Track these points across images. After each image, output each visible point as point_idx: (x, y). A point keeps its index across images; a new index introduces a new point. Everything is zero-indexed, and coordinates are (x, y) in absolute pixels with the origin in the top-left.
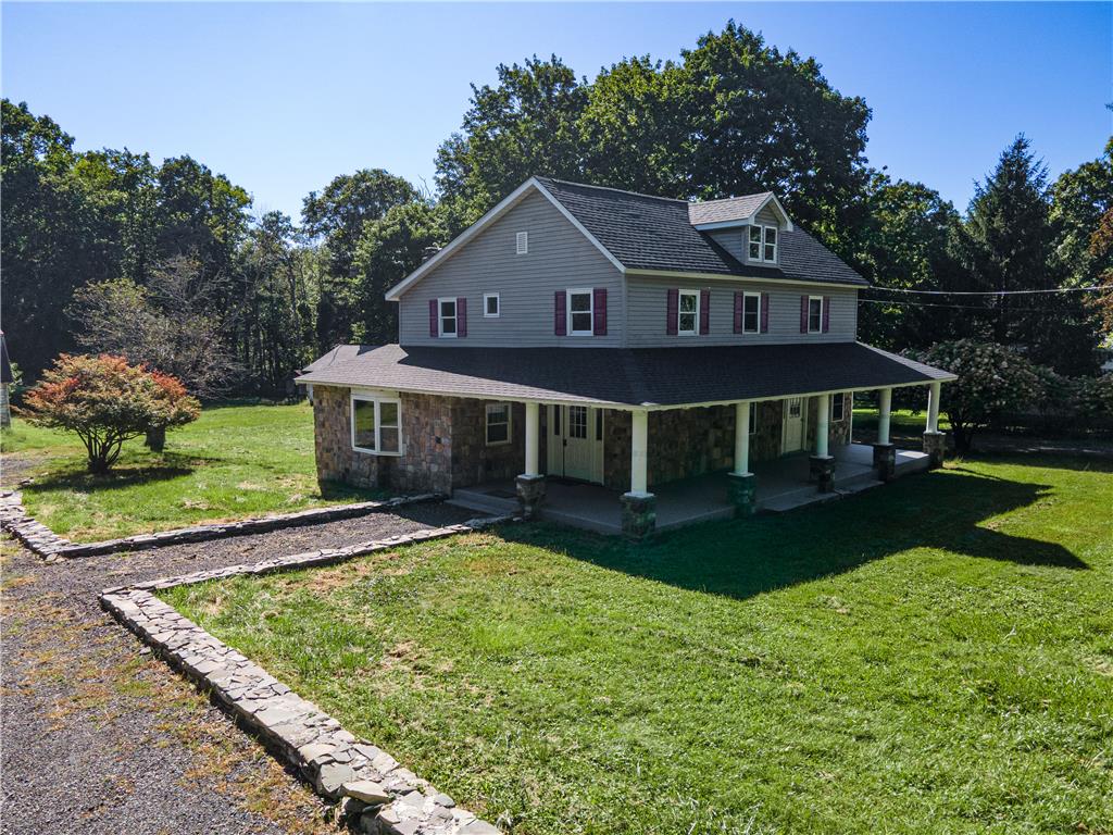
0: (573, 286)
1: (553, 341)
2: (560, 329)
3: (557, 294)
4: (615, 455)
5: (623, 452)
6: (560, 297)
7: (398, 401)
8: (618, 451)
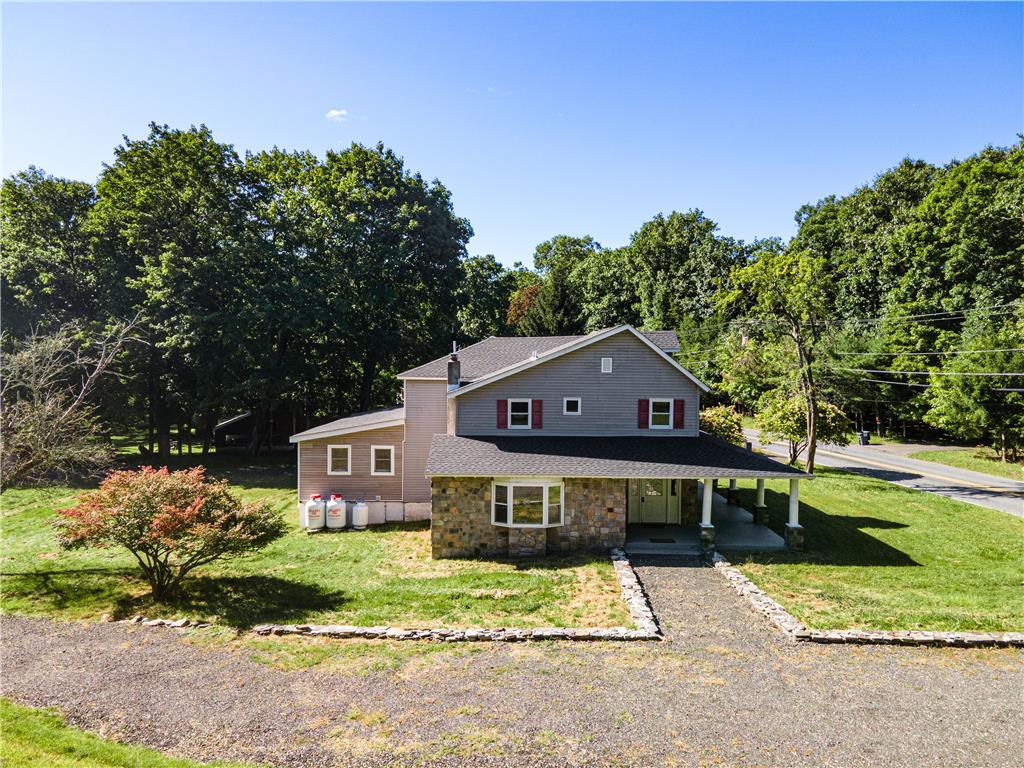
0: (653, 397)
1: (637, 432)
2: (643, 423)
3: (640, 401)
4: (690, 504)
5: (697, 501)
6: (643, 405)
7: (562, 485)
8: (693, 501)
